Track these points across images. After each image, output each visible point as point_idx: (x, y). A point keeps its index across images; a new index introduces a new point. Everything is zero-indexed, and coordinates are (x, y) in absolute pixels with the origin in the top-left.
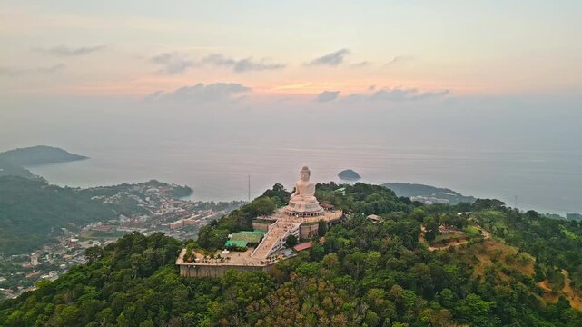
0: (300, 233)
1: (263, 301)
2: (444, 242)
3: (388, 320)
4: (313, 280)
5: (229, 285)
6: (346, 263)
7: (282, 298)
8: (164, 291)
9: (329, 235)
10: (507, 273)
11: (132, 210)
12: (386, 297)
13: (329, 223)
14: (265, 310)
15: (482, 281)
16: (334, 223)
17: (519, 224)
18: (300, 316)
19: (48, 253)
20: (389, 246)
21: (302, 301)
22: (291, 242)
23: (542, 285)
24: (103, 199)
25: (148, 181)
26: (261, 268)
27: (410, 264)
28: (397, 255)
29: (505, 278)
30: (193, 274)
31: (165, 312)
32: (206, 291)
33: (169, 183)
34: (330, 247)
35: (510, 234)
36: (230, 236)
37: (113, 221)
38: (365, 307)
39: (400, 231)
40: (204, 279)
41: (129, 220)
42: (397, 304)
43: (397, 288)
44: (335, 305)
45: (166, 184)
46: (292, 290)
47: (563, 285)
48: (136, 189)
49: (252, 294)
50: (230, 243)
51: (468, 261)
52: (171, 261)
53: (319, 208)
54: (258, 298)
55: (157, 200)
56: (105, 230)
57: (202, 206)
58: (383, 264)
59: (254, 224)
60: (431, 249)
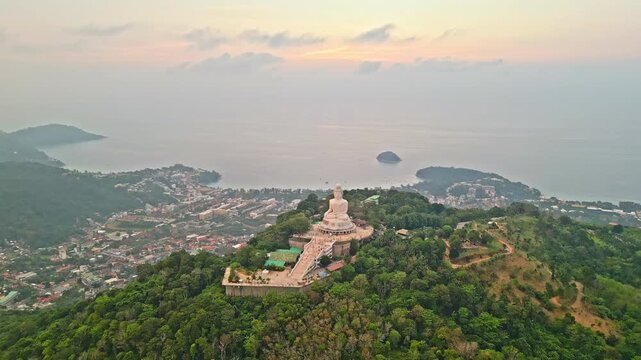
0: (333, 251)
1: (300, 321)
2: (467, 259)
3: (408, 338)
4: (344, 301)
5: (271, 305)
6: (375, 282)
7: (317, 318)
8: (214, 310)
9: (360, 256)
10: (522, 289)
11: (158, 198)
12: (408, 316)
13: (360, 241)
14: (302, 329)
15: (497, 299)
16: (365, 241)
17: (549, 232)
18: (332, 335)
19: (75, 246)
20: (415, 266)
21: (334, 322)
22: (324, 262)
23: (554, 300)
24: (127, 187)
25: (173, 165)
26: (298, 289)
27: (432, 284)
28: (421, 276)
29: (519, 295)
30: (237, 293)
31: (217, 330)
32: (250, 309)
33: (196, 168)
34: (360, 268)
35: (537, 243)
36: (269, 255)
37: (140, 211)
38: (388, 326)
39: (426, 249)
40: (247, 298)
41: (155, 209)
42: (417, 323)
43: (419, 308)
44: (363, 325)
45: (191, 169)
46: (326, 311)
47: (575, 299)
48: (160, 174)
49: (291, 315)
50: (269, 263)
51: (487, 278)
52: (217, 280)
53: (352, 224)
54: (296, 318)
55: (184, 188)
56: (131, 220)
57: (232, 194)
58: (407, 284)
59: (291, 242)
60: (454, 266)
